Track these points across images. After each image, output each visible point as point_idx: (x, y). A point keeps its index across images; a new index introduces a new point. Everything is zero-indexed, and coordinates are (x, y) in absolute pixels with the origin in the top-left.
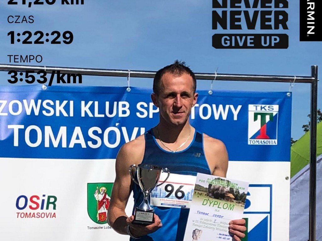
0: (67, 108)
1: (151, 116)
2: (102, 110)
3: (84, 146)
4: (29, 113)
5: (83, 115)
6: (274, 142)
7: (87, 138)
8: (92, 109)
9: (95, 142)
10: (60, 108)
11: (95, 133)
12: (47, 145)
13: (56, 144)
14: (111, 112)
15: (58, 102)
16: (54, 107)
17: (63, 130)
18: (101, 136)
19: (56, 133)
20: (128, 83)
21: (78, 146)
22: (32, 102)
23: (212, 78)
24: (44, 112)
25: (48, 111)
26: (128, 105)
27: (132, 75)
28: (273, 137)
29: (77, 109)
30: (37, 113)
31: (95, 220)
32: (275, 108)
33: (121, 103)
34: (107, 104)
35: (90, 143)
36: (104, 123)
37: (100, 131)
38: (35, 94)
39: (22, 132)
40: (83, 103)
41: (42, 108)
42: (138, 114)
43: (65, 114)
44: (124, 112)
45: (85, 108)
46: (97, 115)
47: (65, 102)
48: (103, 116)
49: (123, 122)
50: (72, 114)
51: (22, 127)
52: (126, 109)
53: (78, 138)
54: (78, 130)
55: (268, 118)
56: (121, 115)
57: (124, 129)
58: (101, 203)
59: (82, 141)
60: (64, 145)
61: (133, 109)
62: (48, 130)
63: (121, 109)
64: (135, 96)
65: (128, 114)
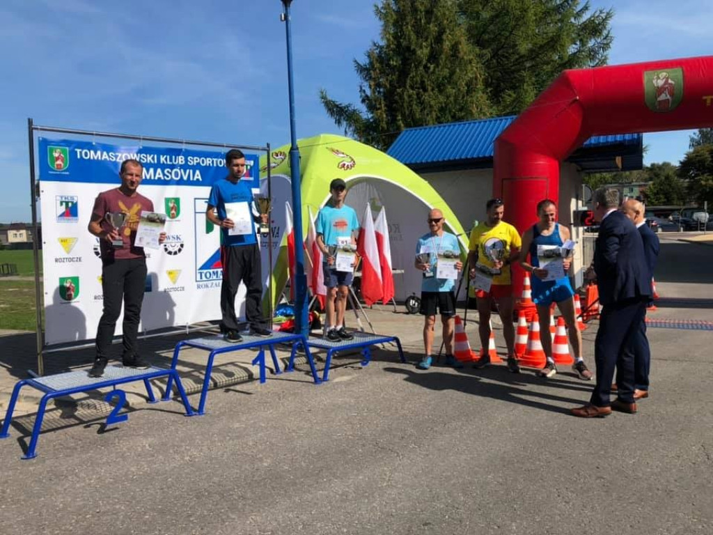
0: (153, 158)
1: (195, 164)
2: (171, 160)
3: (162, 178)
5: (162, 162)
7: (164, 175)
8: (166, 159)
9: (168, 177)
10: (150, 158)
11: (168, 172)
13: (148, 177)
14: (175, 161)
15: (148, 155)
16: (146, 158)
17: (152, 170)
18: (171, 173)
19: (148, 171)
20: (184, 147)
21: (159, 178)
22: (135, 155)
23: (223, 146)
24: (142, 161)
25: (144, 160)
26: (183, 158)
27: (186, 143)
28: (251, 176)
29: (159, 159)
31: (169, 216)
32: (252, 163)
33: (180, 157)
34: (174, 157)
35: (166, 177)
36: (172, 167)
37: (170, 171)
38: (136, 151)
40: (161, 156)
41: (140, 158)
42: (189, 163)
43: (152, 162)
44: (182, 162)
45: (162, 159)
46: (169, 163)
48: (171, 163)
49: (181, 167)
50: (156, 161)
53: (159, 174)
54: (159, 171)
55: (249, 167)
56: (180, 163)
57: (182, 170)
58: (172, 208)
59: (161, 176)
60: (153, 178)
61: (186, 160)
63: (180, 160)
64: (187, 154)
65: (184, 163)
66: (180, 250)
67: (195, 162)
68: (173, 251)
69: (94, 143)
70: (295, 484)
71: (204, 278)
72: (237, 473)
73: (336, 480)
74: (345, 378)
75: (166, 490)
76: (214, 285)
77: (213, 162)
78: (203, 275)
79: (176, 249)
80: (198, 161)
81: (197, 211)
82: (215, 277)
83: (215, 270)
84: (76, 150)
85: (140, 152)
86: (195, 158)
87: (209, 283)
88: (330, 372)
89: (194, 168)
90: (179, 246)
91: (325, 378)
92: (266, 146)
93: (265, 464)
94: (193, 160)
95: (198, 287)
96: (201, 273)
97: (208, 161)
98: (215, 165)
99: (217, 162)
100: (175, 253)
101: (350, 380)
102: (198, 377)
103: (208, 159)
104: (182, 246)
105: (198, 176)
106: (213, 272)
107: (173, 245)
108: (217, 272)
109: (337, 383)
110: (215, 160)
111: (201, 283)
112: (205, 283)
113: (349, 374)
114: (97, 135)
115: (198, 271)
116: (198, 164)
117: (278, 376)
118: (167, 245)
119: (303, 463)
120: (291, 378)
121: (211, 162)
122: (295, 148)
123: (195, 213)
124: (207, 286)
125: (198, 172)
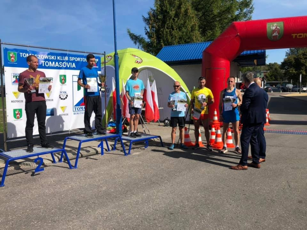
0: (54, 58)
2: (62, 58)
3: (58, 66)
4: (46, 58)
5: (58, 59)
6: (97, 67)
7: (59, 65)
8: (60, 58)
9: (61, 66)
10: (53, 58)
11: (61, 63)
12: (50, 66)
13: (52, 66)
14: (64, 59)
15: (52, 56)
16: (51, 57)
17: (54, 63)
18: (62, 64)
19: (52, 63)
20: (68, 53)
21: (57, 66)
22: (47, 56)
23: (85, 53)
25: (50, 58)
26: (68, 57)
27: (69, 51)
28: (97, 66)
29: (57, 58)
30: (48, 58)
31: (61, 83)
32: (97, 60)
33: (66, 57)
34: (63, 57)
35: (60, 66)
36: (63, 61)
37: (62, 63)
38: (47, 54)
39: (44, 63)
40: (58, 57)
41: (49, 57)
42: (70, 60)
43: (54, 59)
45: (58, 58)
46: (61, 59)
47: (54, 56)
48: (62, 60)
49: (67, 61)
50: (55, 59)
51: (44, 62)
52: (67, 58)
53: (57, 64)
55: (96, 62)
56: (66, 60)
57: (67, 63)
58: (63, 79)
59: (58, 65)
60: (54, 66)
61: (69, 59)
62: (50, 62)
63: (66, 58)
64: (69, 56)
65: (68, 60)
66: (66, 98)
67: (73, 59)
68: (63, 98)
69: (28, 50)
70: (116, 197)
71: (77, 110)
72: (91, 193)
73: (133, 196)
74: (138, 153)
75: (61, 200)
76: (81, 113)
77: (80, 59)
78: (76, 109)
79: (65, 97)
80: (74, 59)
81: (73, 81)
82: (81, 110)
83: (81, 107)
84: (20, 53)
85: (48, 54)
86: (73, 58)
87: (79, 112)
88: (131, 151)
89: (72, 62)
90: (66, 96)
91: (129, 153)
92: (103, 53)
93: (104, 189)
94: (72, 59)
95: (74, 114)
96: (75, 108)
97: (78, 59)
98: (81, 61)
99: (82, 59)
100: (64, 99)
101: (140, 154)
102: (74, 152)
103: (78, 58)
104: (67, 96)
105: (74, 65)
106: (81, 108)
107: (63, 95)
108: (82, 107)
109: (134, 155)
110: (81, 58)
111: (75, 112)
112: (77, 112)
113: (140, 152)
114: (29, 47)
115: (74, 107)
116: (74, 60)
117: (109, 152)
118: (61, 95)
119: (119, 189)
120: (115, 153)
121: (79, 60)
122: (116, 54)
123: (73, 82)
124: (78, 114)
125: (74, 64)
